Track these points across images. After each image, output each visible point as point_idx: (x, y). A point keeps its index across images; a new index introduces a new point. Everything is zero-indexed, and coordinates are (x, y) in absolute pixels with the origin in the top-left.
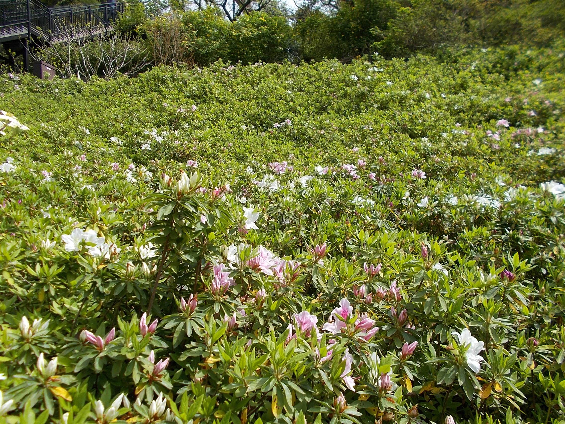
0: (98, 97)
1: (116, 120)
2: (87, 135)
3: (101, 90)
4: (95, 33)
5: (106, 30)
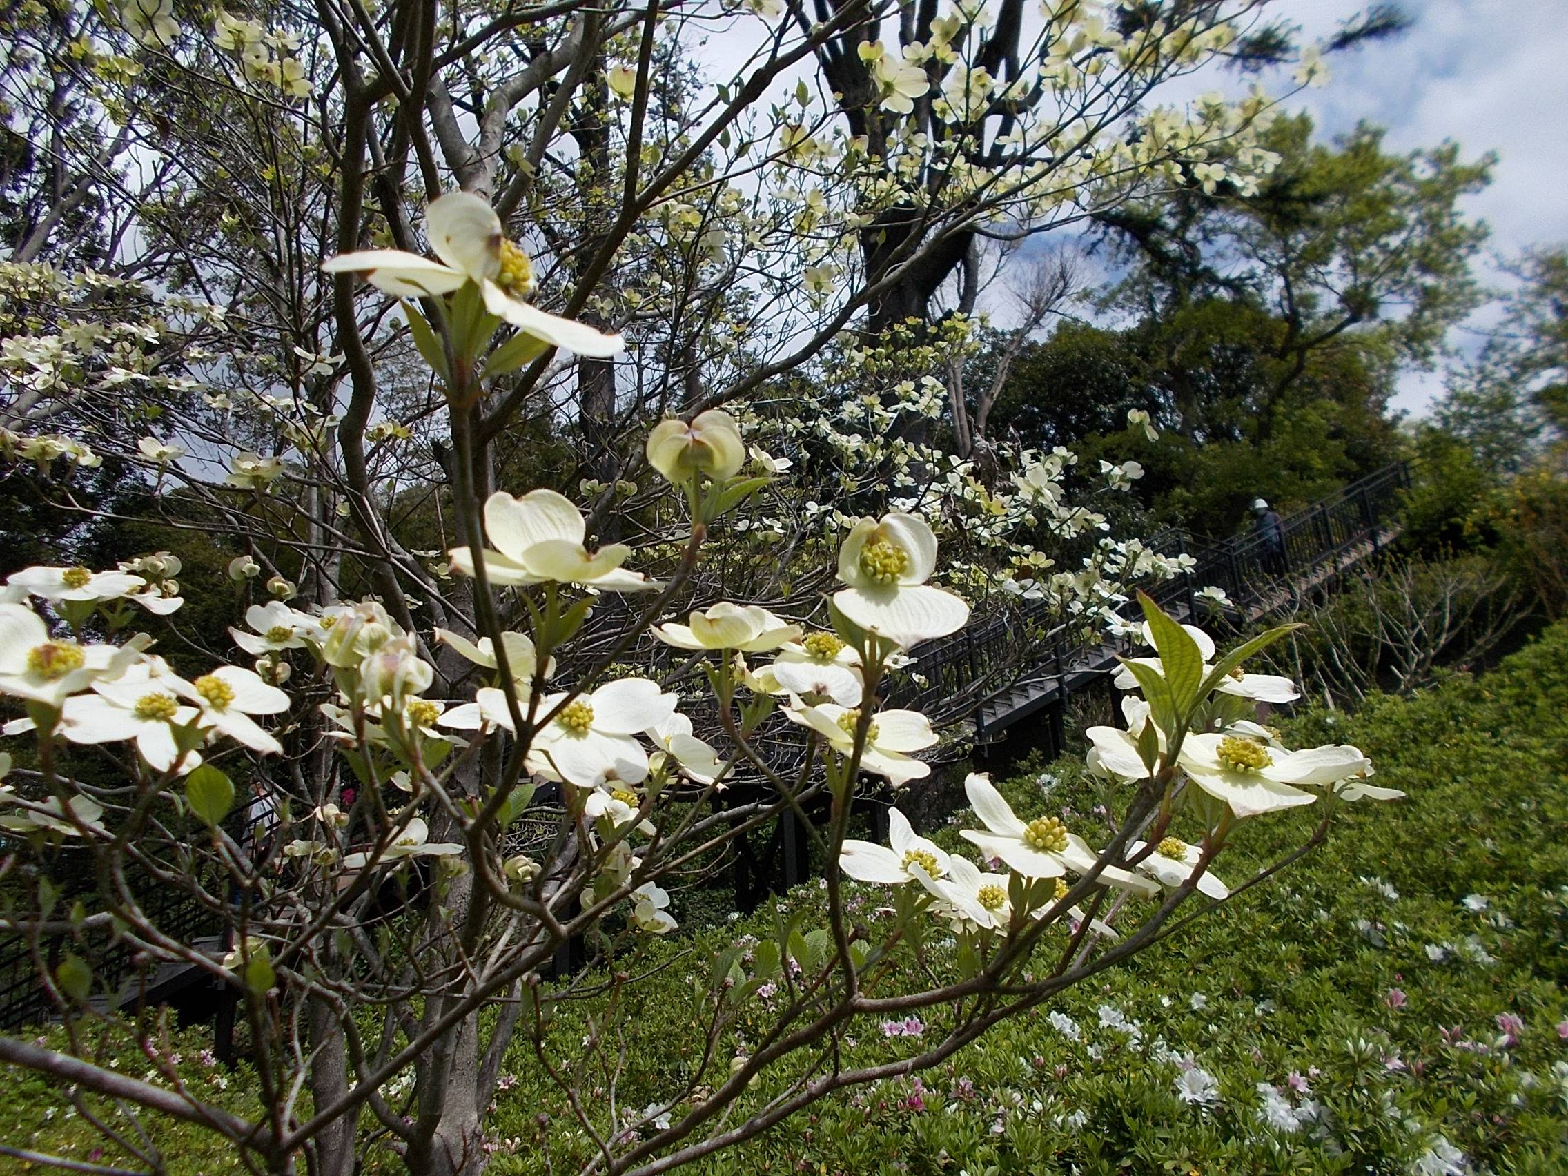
0: (1393, 755)
1: (1465, 827)
2: (1391, 902)
3: (1398, 733)
4: (1347, 561)
5: (1375, 544)
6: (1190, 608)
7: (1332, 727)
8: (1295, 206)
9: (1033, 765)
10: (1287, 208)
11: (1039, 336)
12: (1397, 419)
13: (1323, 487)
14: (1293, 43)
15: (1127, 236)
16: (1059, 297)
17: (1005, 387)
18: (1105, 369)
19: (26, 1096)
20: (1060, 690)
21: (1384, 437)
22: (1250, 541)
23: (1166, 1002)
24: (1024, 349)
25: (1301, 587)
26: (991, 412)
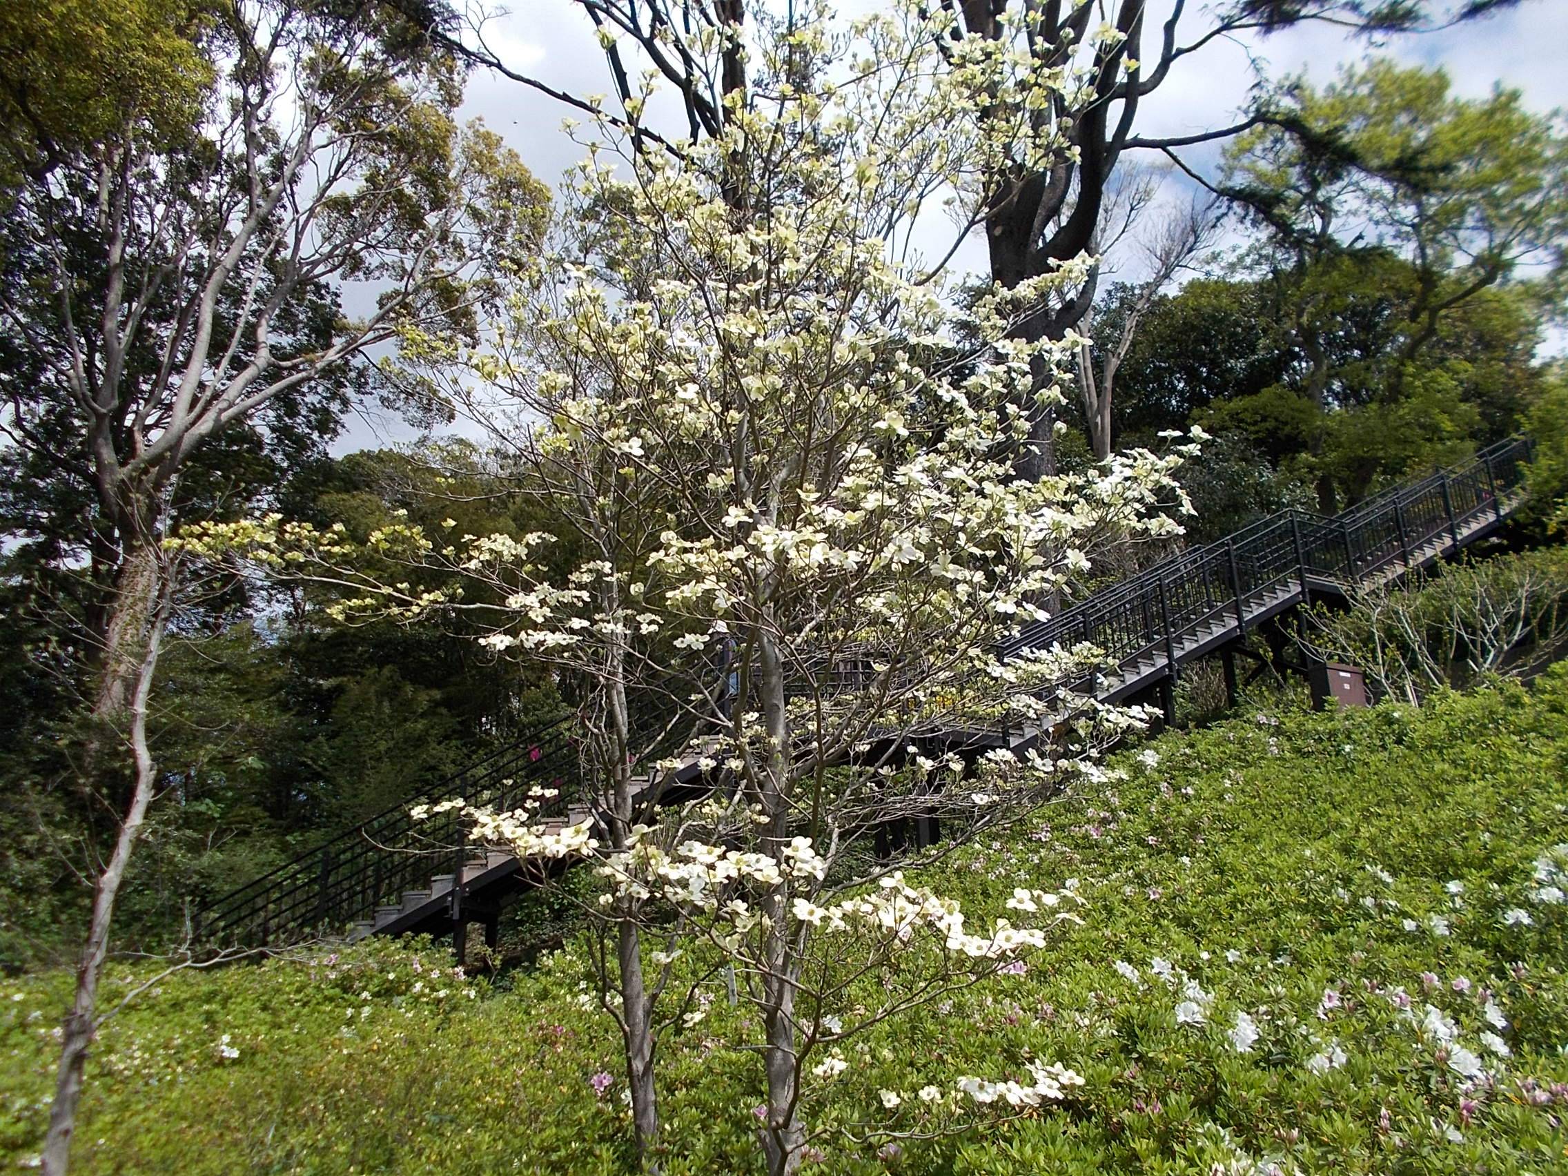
2: (1387, 885)
4: (1465, 532)
5: (1497, 513)
6: (1302, 585)
7: (1398, 720)
8: (1422, 175)
9: (1140, 739)
10: (1414, 178)
11: (1171, 290)
12: (1547, 366)
13: (1452, 451)
14: (1422, 12)
15: (1252, 210)
16: (1190, 250)
17: (1133, 344)
18: (1236, 323)
19: (331, 999)
20: (1169, 666)
21: (1530, 386)
22: (1383, 496)
23: (1205, 956)
24: (1155, 304)
25: (1419, 558)
26: (1118, 370)
